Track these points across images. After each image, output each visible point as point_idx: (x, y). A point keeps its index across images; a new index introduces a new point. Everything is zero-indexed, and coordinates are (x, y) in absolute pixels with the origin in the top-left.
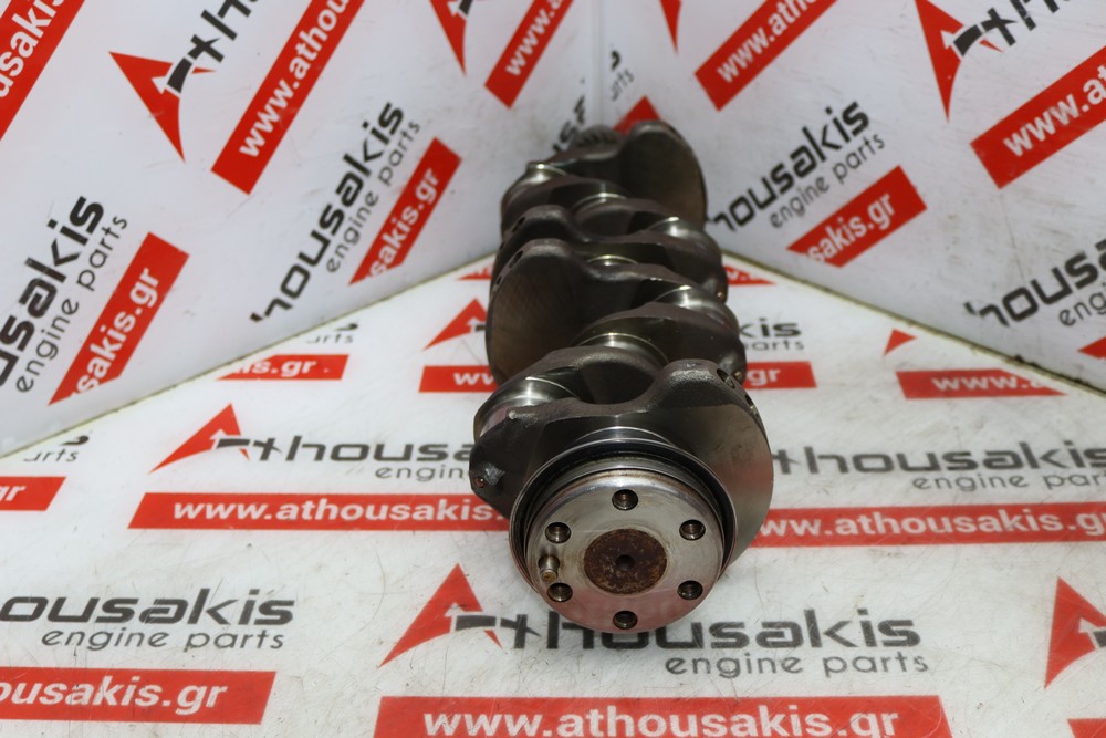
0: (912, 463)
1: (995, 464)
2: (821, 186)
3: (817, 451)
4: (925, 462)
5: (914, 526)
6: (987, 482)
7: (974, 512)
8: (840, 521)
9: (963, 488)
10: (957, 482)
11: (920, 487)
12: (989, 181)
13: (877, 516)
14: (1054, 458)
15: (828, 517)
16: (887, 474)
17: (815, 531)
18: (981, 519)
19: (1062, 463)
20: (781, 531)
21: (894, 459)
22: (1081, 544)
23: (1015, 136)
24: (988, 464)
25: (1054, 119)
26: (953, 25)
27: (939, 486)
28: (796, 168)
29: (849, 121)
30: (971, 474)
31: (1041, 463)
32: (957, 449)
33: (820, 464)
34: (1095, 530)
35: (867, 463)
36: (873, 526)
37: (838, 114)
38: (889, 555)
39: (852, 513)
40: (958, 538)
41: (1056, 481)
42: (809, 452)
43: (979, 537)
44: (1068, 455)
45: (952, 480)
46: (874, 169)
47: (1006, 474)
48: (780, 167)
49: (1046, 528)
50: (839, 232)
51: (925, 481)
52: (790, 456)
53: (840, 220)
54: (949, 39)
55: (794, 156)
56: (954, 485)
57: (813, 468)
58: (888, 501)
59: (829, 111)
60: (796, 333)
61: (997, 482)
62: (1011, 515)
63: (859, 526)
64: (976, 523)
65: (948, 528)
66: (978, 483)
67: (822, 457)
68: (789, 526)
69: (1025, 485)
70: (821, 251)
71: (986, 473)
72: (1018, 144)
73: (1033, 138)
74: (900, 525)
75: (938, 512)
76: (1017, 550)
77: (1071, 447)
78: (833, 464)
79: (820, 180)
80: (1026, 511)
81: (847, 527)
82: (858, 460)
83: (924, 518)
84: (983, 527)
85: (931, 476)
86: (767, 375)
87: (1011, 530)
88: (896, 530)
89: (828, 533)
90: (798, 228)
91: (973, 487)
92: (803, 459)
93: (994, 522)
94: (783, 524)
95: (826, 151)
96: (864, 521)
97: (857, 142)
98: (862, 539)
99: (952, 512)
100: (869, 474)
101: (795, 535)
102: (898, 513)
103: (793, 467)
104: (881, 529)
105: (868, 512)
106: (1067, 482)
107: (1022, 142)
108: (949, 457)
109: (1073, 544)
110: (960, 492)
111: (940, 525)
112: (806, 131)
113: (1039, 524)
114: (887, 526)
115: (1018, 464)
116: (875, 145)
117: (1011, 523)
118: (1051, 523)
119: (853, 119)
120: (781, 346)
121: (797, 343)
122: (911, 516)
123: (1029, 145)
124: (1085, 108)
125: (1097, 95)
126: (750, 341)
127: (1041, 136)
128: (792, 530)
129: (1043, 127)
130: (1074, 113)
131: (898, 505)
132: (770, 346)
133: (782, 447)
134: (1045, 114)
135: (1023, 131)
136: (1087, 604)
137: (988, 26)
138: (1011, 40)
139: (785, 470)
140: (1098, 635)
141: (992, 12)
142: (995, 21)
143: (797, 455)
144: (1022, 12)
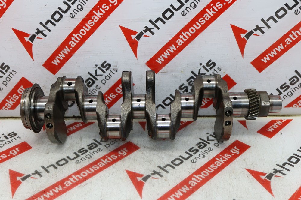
0: (72, 158)
1: (91, 148)
3: (45, 166)
4: (75, 156)
5: (84, 174)
6: (93, 154)
7: (96, 163)
8: (65, 183)
9: (89, 158)
11: (78, 163)
12: (51, 74)
13: (73, 176)
15: (61, 183)
16: (68, 163)
17: (61, 189)
18: (98, 164)
20: (52, 194)
21: (67, 159)
22: (124, 158)
23: (54, 60)
24: (90, 149)
26: (27, 35)
27: (82, 160)
29: (3, 69)
30: (88, 153)
31: (101, 143)
32: (80, 148)
33: (48, 169)
34: (124, 154)
35: (61, 163)
36: (74, 180)
38: (84, 185)
39: (67, 179)
40: (97, 172)
41: (108, 146)
42: (43, 167)
43: (101, 169)
45: (85, 157)
46: (16, 80)
47: (96, 149)
49: (114, 159)
50: (10, 100)
51: (78, 161)
52: (39, 171)
53: (10, 97)
54: (27, 39)
56: (86, 158)
57: (48, 172)
58: (73, 171)
60: (16, 134)
61: (95, 152)
62: (104, 160)
63: (71, 181)
64: (98, 166)
65: (93, 171)
66: (91, 155)
67: (48, 167)
68: (53, 192)
69: (102, 150)
70: (6, 107)
71: (91, 151)
72: (56, 62)
73: (59, 60)
74: (81, 176)
75: (88, 167)
76: (112, 167)
78: (52, 168)
80: (107, 156)
81: (68, 183)
82: (57, 163)
83: (85, 171)
84: (100, 166)
85: (79, 158)
86: (16, 150)
87: (107, 163)
88: (81, 178)
89: (64, 188)
91: (91, 157)
92: (43, 170)
93: (102, 163)
94: (51, 191)
96: (71, 179)
97: (7, 74)
98: (74, 185)
99: (90, 166)
100: (63, 166)
101: (57, 193)
102: (78, 173)
103: (42, 174)
104: (77, 180)
105: (70, 176)
106: (110, 144)
107: (57, 61)
108: (79, 151)
109: (123, 159)
110: (89, 159)
111: (90, 171)
113: (112, 158)
114: (78, 178)
115: (97, 146)
116: (13, 73)
117: (106, 161)
118: (114, 157)
119: (4, 67)
120: (14, 140)
121: (18, 137)
122: (82, 172)
123: (59, 62)
124: (71, 49)
125: (73, 45)
126: (4, 142)
127: (62, 59)
128: (55, 192)
129: (61, 56)
130: (69, 50)
131: (77, 170)
132: (11, 141)
133: (35, 170)
134: (61, 53)
135: (56, 58)
136: (136, 173)
137: (37, 33)
138: (45, 36)
139: (41, 176)
140: (143, 179)
141: (37, 29)
142: (39, 32)
143: (41, 170)
144: (47, 28)
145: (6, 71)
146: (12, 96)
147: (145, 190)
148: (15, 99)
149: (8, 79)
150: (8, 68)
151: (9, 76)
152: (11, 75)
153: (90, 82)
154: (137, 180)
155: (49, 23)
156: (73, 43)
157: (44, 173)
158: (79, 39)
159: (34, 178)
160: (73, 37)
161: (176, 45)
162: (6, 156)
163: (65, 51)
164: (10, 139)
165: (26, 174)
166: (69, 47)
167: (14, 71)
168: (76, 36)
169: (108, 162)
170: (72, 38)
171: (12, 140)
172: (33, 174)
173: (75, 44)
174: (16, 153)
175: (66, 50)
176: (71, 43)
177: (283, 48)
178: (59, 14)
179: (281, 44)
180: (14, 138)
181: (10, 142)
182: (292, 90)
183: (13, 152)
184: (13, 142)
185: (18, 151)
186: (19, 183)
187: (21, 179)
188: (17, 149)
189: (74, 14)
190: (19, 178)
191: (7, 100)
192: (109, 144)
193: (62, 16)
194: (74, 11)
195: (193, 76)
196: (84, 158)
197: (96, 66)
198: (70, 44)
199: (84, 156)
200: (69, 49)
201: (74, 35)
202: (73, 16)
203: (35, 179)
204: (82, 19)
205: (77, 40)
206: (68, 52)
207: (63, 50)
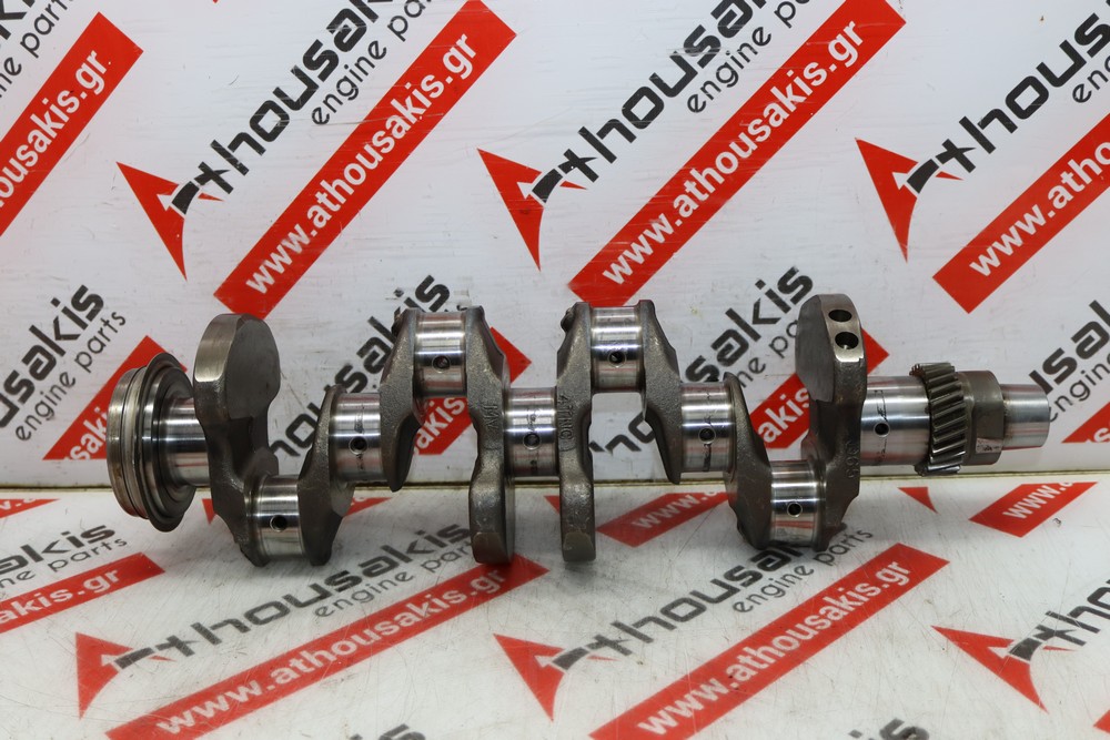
0: (302, 599)
1: (374, 571)
2: (67, 382)
3: (207, 624)
4: (313, 594)
5: (345, 648)
6: (379, 588)
7: (388, 614)
8: (274, 674)
9: (363, 601)
10: (353, 597)
11: (324, 615)
13: (305, 654)
14: (417, 548)
15: (261, 674)
16: (288, 616)
17: (257, 691)
18: (397, 618)
19: (428, 549)
20: (224, 706)
21: (284, 602)
22: (491, 602)
23: (256, 275)
24: (369, 573)
26: (167, 187)
27: (341, 608)
28: (33, 371)
29: (82, 307)
30: (360, 587)
31: (411, 556)
32: (335, 573)
33: (217, 633)
34: (492, 588)
35: (262, 615)
36: (308, 664)
37: (66, 302)
38: (343, 680)
39: (282, 661)
40: (390, 641)
41: (435, 565)
42: (198, 628)
43: (406, 633)
44: (427, 542)
45: (349, 598)
46: (122, 346)
47: (390, 575)
48: (15, 375)
49: (454, 602)
50: (99, 422)
51: (325, 608)
52: (182, 638)
53: (97, 409)
54: (166, 201)
55: (26, 360)
56: (352, 601)
57: (214, 640)
58: (306, 638)
59: (56, 302)
60: (110, 533)
61: (387, 584)
62: (419, 605)
63: (295, 669)
64: (397, 623)
65: (375, 637)
66: (373, 592)
67: (215, 627)
68: (228, 699)
69: (411, 578)
70: (84, 448)
71: (374, 581)
72: (260, 282)
73: (273, 273)
74: (332, 653)
75: (358, 628)
76: (446, 628)
77: (425, 535)
78: (230, 628)
79: (64, 374)
80: (428, 596)
81: (283, 676)
82: (250, 615)
83: (348, 637)
84: (404, 623)
85: (328, 602)
86: (106, 579)
87: (428, 615)
88: (332, 658)
89: (271, 687)
90: (51, 433)
91: (371, 597)
92: (198, 636)
93: (410, 615)
94: (221, 698)
95: (62, 344)
96: (296, 664)
97: (94, 326)
98: (305, 680)
99: (370, 622)
100: (271, 623)
101: (242, 703)
102: (324, 643)
103: (192, 647)
104: (319, 664)
105: (295, 654)
106: (442, 561)
107: (264, 279)
108: (330, 581)
109: (485, 604)
110: (364, 604)
111: (366, 637)
112: (34, 330)
113: (446, 602)
114: (320, 658)
115: (393, 565)
116: (113, 323)
117: (424, 610)
118: (455, 597)
119: (86, 303)
120: (102, 550)
121: (116, 542)
122: (337, 641)
123: (271, 281)
124: (314, 233)
125: (321, 219)
126: (67, 556)
127: (281, 270)
128: (235, 701)
129: (280, 261)
130: (305, 240)
131: (319, 637)
132: (91, 553)
133: (170, 634)
134: (280, 248)
135: (262, 268)
136: (533, 644)
137: (202, 180)
138: (228, 188)
139: (188, 652)
140: (558, 662)
141: (203, 166)
142: (208, 174)
143: (188, 634)
144: (233, 162)
145: (91, 316)
147: (562, 695)
149: (96, 346)
150: (99, 303)
151: (101, 332)
152: (107, 331)
153: (375, 355)
154: (536, 664)
155: (244, 145)
156: (322, 212)
157: (200, 645)
158: (342, 200)
159: (164, 659)
160: (323, 191)
161: (673, 215)
162: (70, 596)
163: (291, 242)
164: (88, 547)
165: (137, 648)
166: (308, 226)
167: (116, 315)
168: (332, 190)
169: (432, 614)
170: (318, 195)
171: (94, 550)
172: (161, 647)
173: (327, 217)
174: (106, 586)
175: (298, 239)
176: (315, 213)
177: (1041, 221)
178: (278, 110)
179: (1036, 209)
180: (104, 544)
181: (88, 556)
182: (1087, 377)
183: (96, 583)
184: (97, 553)
185: (115, 579)
186: (109, 673)
187: (117, 661)
188: (111, 576)
189: (325, 110)
190: (108, 660)
191: (87, 424)
192: (438, 562)
193: (285, 118)
194: (325, 102)
195: (733, 326)
196: (346, 601)
197: (399, 293)
198: (310, 215)
199: (346, 595)
200: (308, 232)
201: (324, 184)
202: (324, 119)
203: (166, 662)
204: (356, 126)
205: (335, 201)
206: (301, 244)
207: (286, 237)
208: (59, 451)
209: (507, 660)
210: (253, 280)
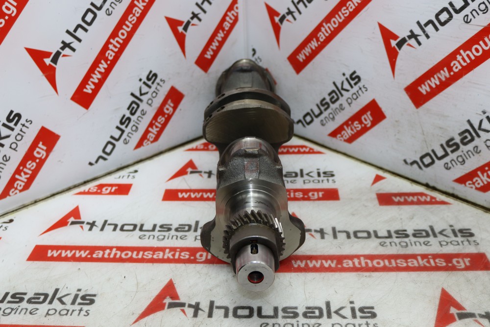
0: (380, 235)
1: (417, 235)
2: (341, 108)
3: (337, 229)
4: (386, 234)
5: (378, 263)
6: (413, 243)
7: (406, 257)
8: (345, 261)
9: (402, 246)
10: (400, 243)
11: (382, 245)
12: (412, 105)
13: (362, 258)
14: (444, 233)
15: (340, 259)
16: (368, 239)
17: (333, 265)
18: (409, 260)
19: (448, 235)
20: (318, 265)
21: (372, 233)
22: (453, 272)
23: (423, 86)
24: (414, 235)
25: (439, 78)
26: (395, 37)
27: (391, 245)
28: (331, 99)
29: (353, 79)
30: (406, 240)
31: (438, 235)
32: (401, 229)
33: (338, 235)
34: (461, 266)
35: (359, 235)
36: (360, 263)
37: (348, 76)
38: (366, 276)
39: (351, 257)
40: (398, 269)
41: (445, 243)
42: (334, 229)
43: (408, 269)
44: (451, 231)
45: (397, 243)
46: (363, 101)
47: (422, 240)
48: (324, 99)
49: (438, 264)
50: (349, 128)
51: (385, 243)
52: (325, 231)
53: (350, 123)
54: (393, 43)
55: (330, 94)
56: (398, 244)
57: (335, 236)
58: (367, 252)
59: (344, 74)
60: (333, 176)
61: (418, 244)
62: (423, 259)
63: (354, 263)
64: (407, 262)
65: (394, 264)
66: (409, 244)
67: (339, 232)
68: (322, 263)
69: (430, 245)
70: (342, 136)
71: (413, 239)
72: (424, 89)
73: (430, 87)
74: (372, 263)
75: (390, 257)
76: (424, 275)
77: (452, 228)
79: (341, 105)
80: (430, 257)
81: (348, 263)
82: (355, 233)
83: (383, 260)
84: (410, 264)
85: (388, 241)
86: (318, 194)
87: (422, 265)
88: (370, 265)
89: (339, 266)
90: (332, 126)
91: (407, 246)
92: (331, 232)
93: (415, 262)
94: (319, 262)
95: (343, 92)
96: (356, 261)
97: (356, 88)
98: (355, 269)
99: (396, 257)
100: (360, 240)
101: (324, 267)
102: (372, 257)
103: (326, 236)
104: (363, 265)
105: (358, 257)
106: (449, 244)
107: (426, 89)
108: (397, 232)
109: (450, 272)
110: (401, 248)
111: (390, 263)
112: (334, 83)
113: (435, 263)
114: (366, 263)
115: (428, 235)
116: (363, 90)
117: (422, 262)
118: (440, 262)
119: (355, 78)
120: (325, 181)
121: (333, 180)
122: (377, 259)
123: (429, 90)
124: (452, 73)
125: (457, 68)
126: (311, 179)
127: (434, 86)
128: (323, 265)
129: (434, 82)
130: (448, 75)
131: (372, 254)
132: (321, 181)
133: (322, 227)
134: (435, 76)
135: (426, 83)
136: (454, 300)
137: (410, 37)
138: (419, 44)
139: (323, 237)
140: (458, 314)
141: (411, 31)
142: (413, 35)
143: (329, 230)
144: (424, 31)
145: (356, 84)
146: (352, 123)
148: (355, 128)
149: (355, 97)
150: (359, 80)
151: (358, 92)
152: (360, 92)
153: (466, 137)
154: (449, 310)
155: (430, 26)
156: (457, 64)
157: (329, 237)
158: (468, 61)
160: (460, 55)
162: (301, 196)
163: (441, 75)
164: (321, 178)
166: (450, 69)
167: (365, 86)
168: (464, 55)
169: (425, 265)
170: (458, 56)
173: (460, 67)
174: (316, 197)
175: (444, 74)
176: (454, 64)
178: (449, 12)
180: (328, 180)
183: (313, 195)
185: (321, 196)
188: (321, 193)
189: (470, 17)
192: (447, 243)
193: (451, 17)
194: (471, 13)
196: (395, 243)
197: (484, 113)
198: (452, 65)
199: (397, 241)
200: (449, 72)
201: (462, 51)
202: (469, 20)
203: (312, 237)
204: (482, 28)
205: (464, 61)
206: (445, 77)
207: (439, 72)
208: (334, 134)
209: (437, 302)
210: (421, 87)
